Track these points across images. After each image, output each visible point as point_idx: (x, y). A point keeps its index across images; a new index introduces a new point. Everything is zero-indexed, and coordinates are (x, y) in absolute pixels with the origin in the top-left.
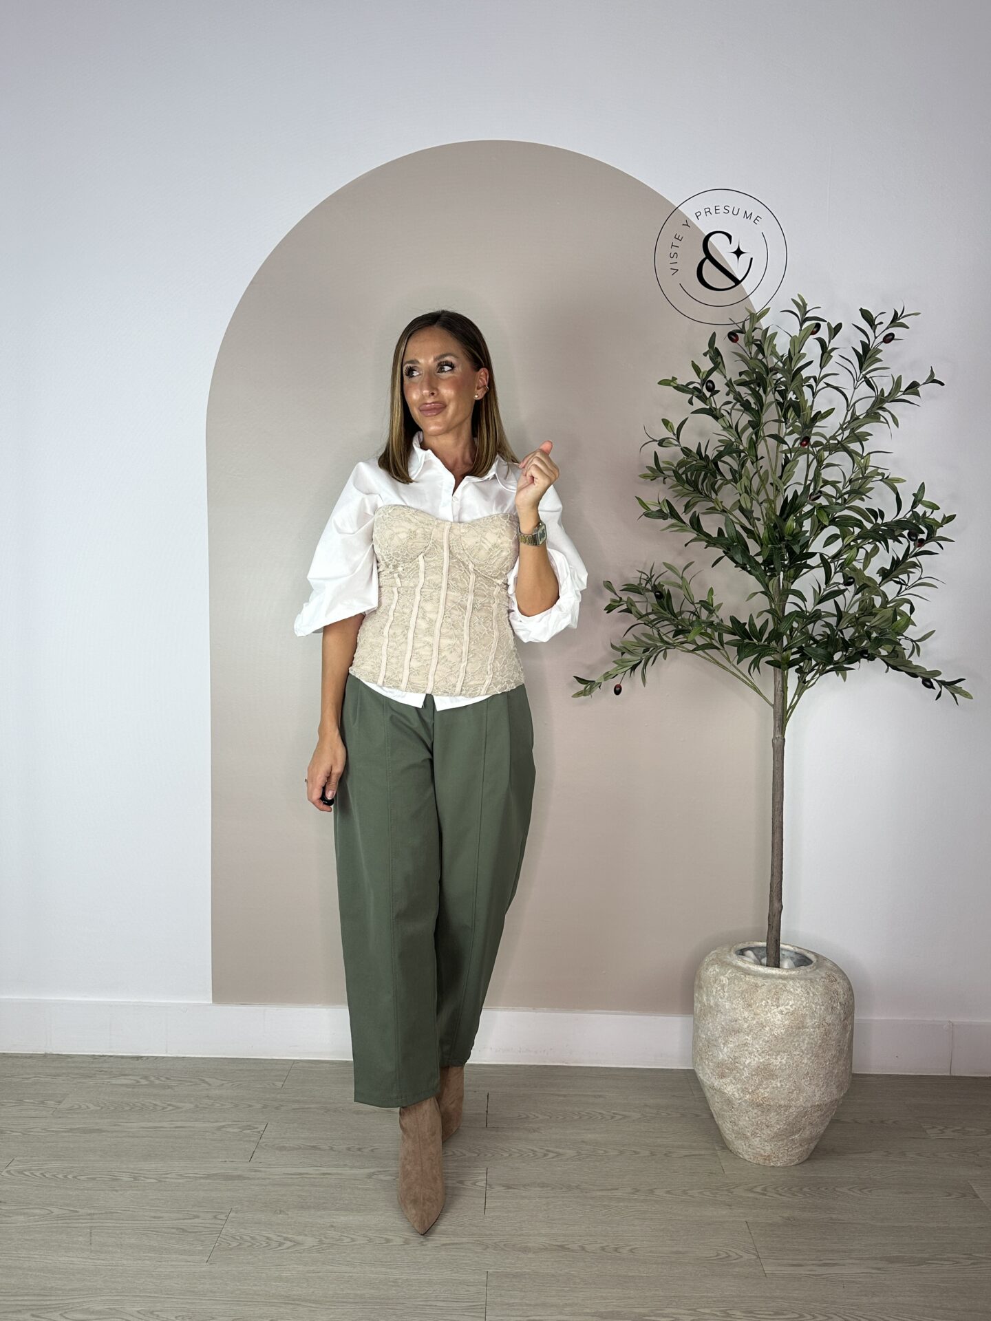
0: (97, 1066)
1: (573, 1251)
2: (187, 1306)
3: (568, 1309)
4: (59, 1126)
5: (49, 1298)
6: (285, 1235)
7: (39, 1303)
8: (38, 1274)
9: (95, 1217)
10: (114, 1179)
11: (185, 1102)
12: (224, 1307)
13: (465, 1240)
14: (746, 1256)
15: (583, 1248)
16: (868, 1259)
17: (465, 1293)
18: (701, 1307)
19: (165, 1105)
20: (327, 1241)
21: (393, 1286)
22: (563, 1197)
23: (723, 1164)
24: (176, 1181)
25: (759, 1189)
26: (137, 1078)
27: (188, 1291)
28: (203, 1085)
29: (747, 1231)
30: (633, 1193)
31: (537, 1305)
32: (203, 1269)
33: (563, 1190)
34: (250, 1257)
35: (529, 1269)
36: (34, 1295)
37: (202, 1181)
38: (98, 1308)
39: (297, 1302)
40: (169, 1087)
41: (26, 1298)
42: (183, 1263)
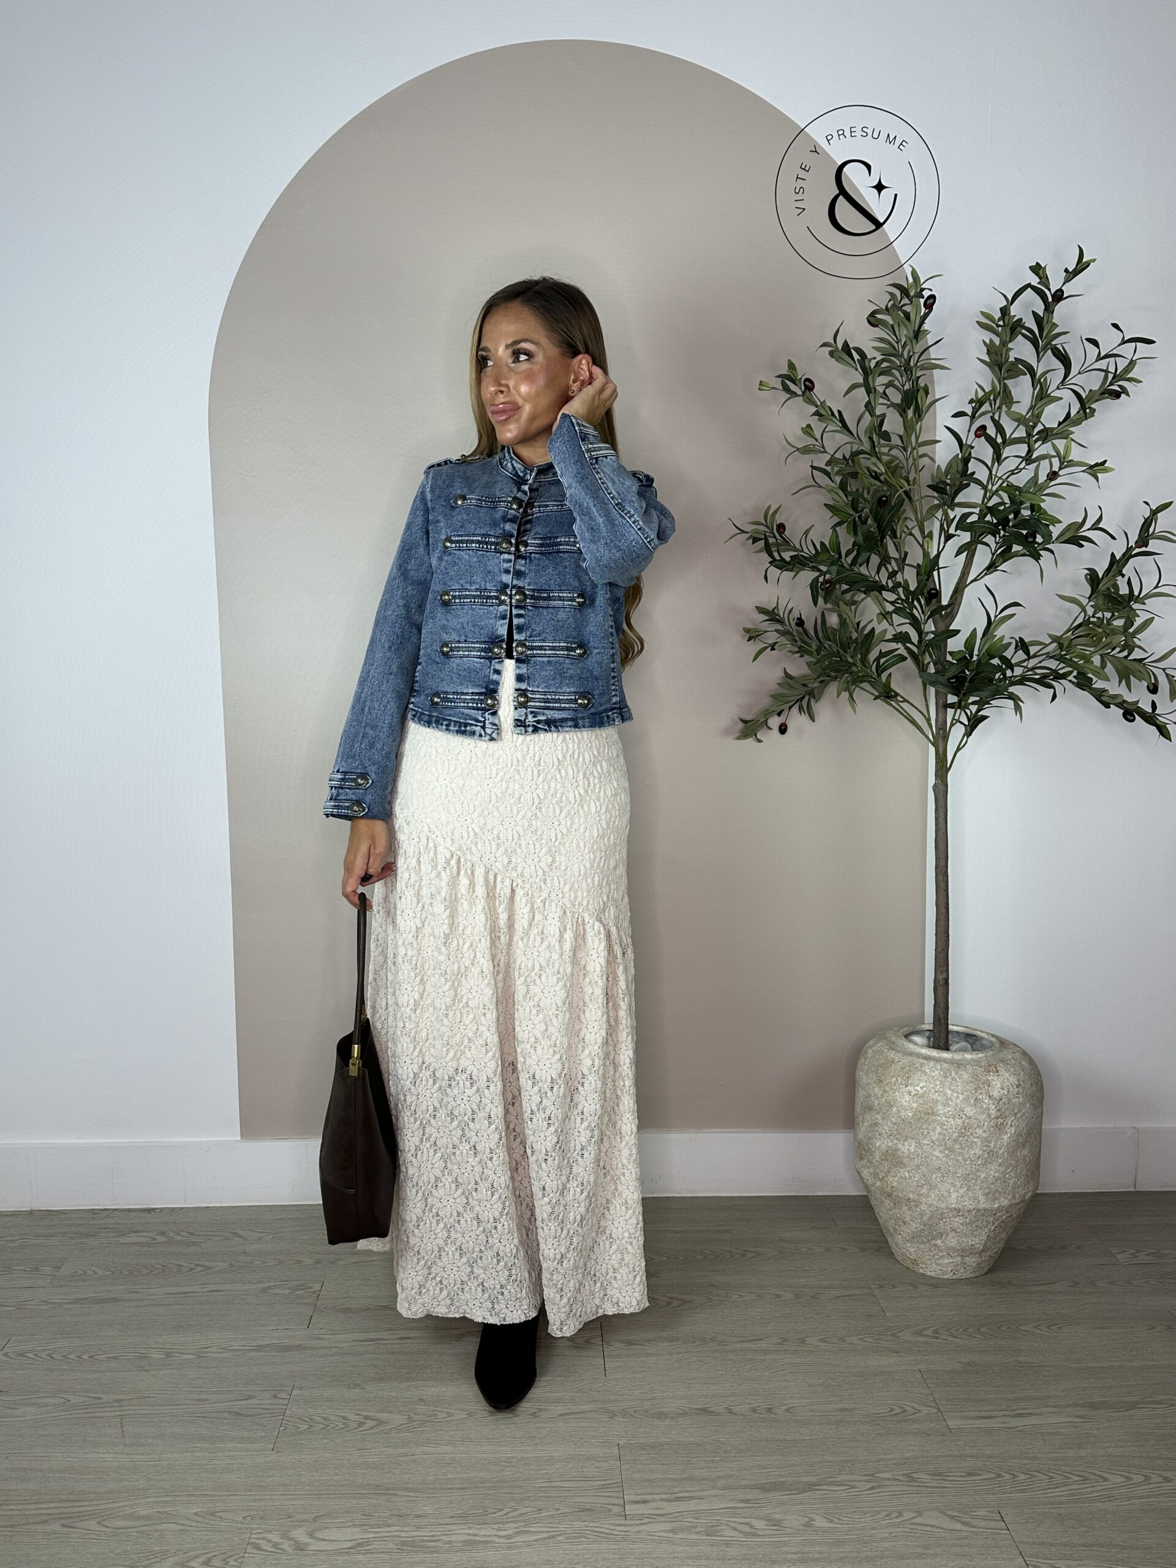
0: (102, 1222)
1: (718, 1414)
2: (256, 1504)
3: (721, 1483)
4: (62, 1297)
5: (82, 1504)
6: (366, 1413)
7: (69, 1510)
8: (62, 1475)
9: (123, 1403)
10: (140, 1358)
11: (217, 1261)
12: (302, 1502)
13: (586, 1407)
14: (925, 1411)
15: (730, 1411)
16: (1068, 1406)
17: (595, 1470)
18: (879, 1472)
19: (192, 1266)
20: (416, 1417)
21: (506, 1466)
22: (698, 1352)
23: (883, 1305)
24: (220, 1355)
25: (929, 1332)
26: (151, 1234)
27: (254, 1486)
28: (236, 1239)
29: (922, 1381)
30: (780, 1344)
31: (683, 1479)
32: (269, 1459)
33: (697, 1343)
34: (325, 1441)
35: (668, 1438)
36: (61, 1501)
37: (253, 1354)
38: (142, 1513)
39: (391, 1492)
40: (194, 1244)
41: (52, 1505)
42: (243, 1453)
